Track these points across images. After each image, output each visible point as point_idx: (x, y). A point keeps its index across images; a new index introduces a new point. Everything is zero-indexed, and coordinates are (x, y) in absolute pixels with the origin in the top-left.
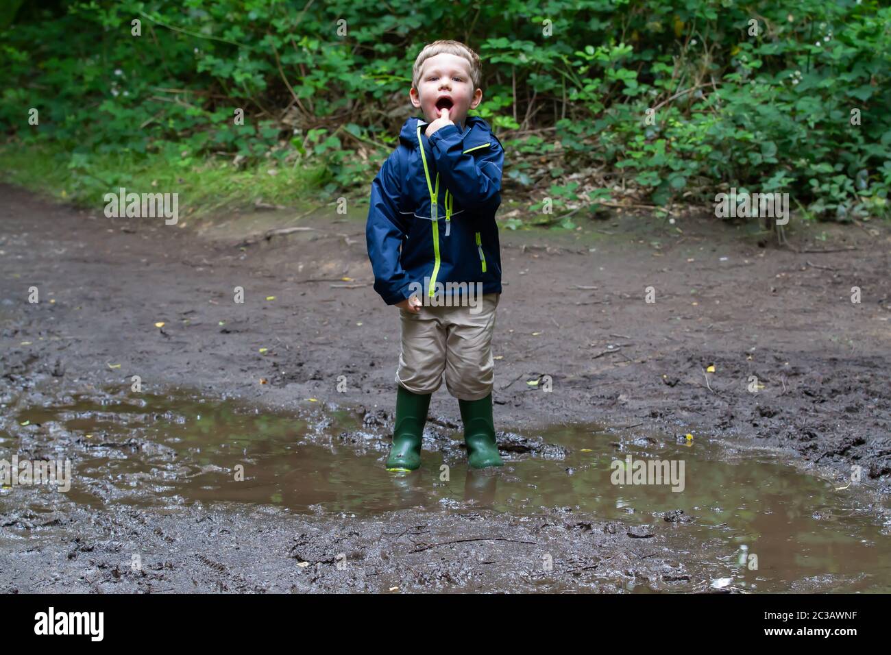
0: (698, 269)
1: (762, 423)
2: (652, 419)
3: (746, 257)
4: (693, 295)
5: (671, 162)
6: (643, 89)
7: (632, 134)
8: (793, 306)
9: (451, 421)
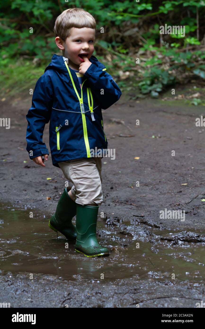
9: (156, 224)
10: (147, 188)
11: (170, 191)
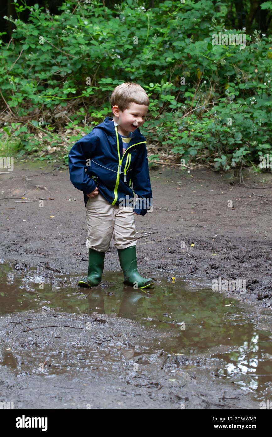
0: (197, 196)
1: (211, 272)
2: (157, 269)
3: (223, 190)
4: (193, 209)
5: (190, 142)
6: (179, 105)
7: (172, 128)
8: (241, 215)
9: (58, 269)
10: (57, 240)
11: (76, 244)
